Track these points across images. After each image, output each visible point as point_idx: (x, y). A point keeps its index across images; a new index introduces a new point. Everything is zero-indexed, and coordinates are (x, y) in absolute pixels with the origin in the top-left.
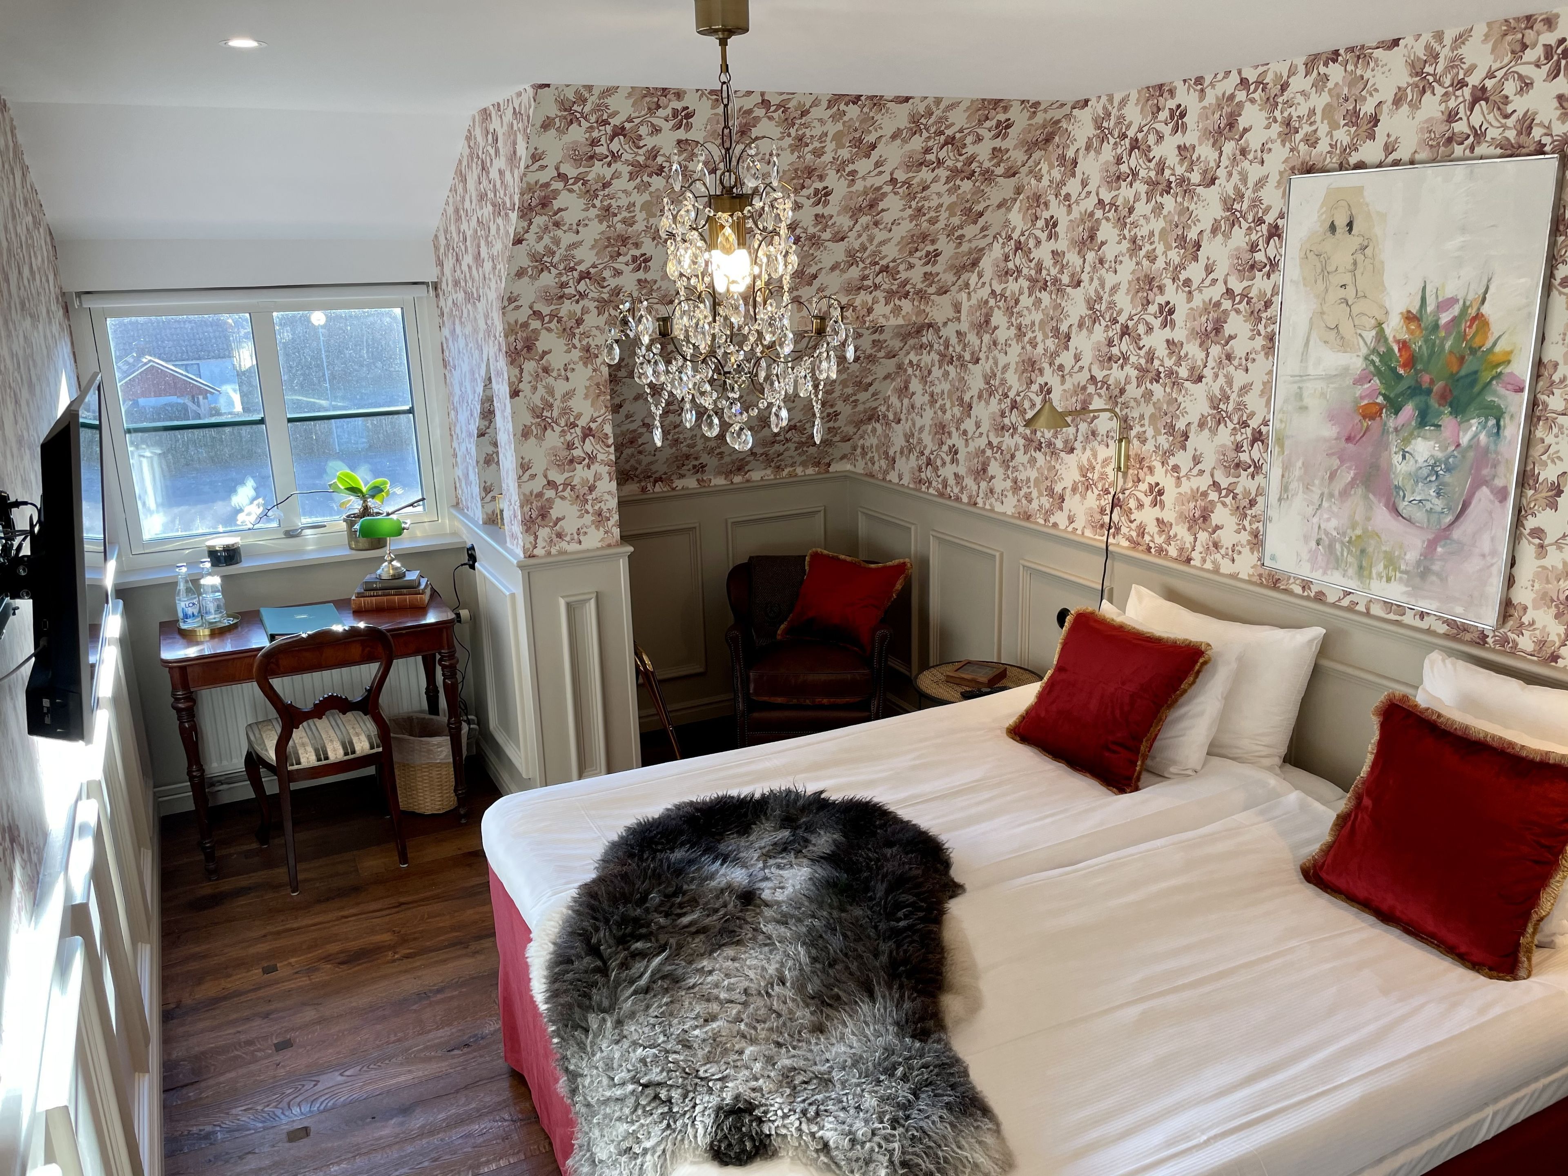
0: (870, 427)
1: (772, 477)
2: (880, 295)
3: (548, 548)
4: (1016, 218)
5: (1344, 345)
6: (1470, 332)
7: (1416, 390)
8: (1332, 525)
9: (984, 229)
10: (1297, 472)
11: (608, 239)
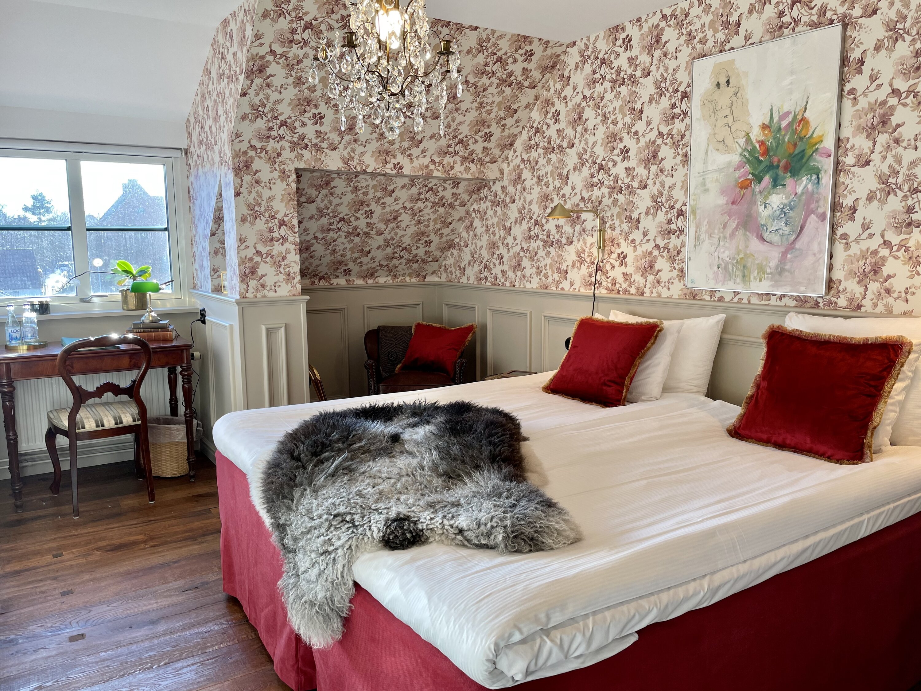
0: (450, 253)
1: (391, 282)
2: (458, 159)
3: (255, 293)
4: (536, 115)
5: (728, 150)
6: (799, 129)
7: (771, 167)
8: (725, 255)
9: (517, 122)
10: (704, 227)
11: (299, 100)
